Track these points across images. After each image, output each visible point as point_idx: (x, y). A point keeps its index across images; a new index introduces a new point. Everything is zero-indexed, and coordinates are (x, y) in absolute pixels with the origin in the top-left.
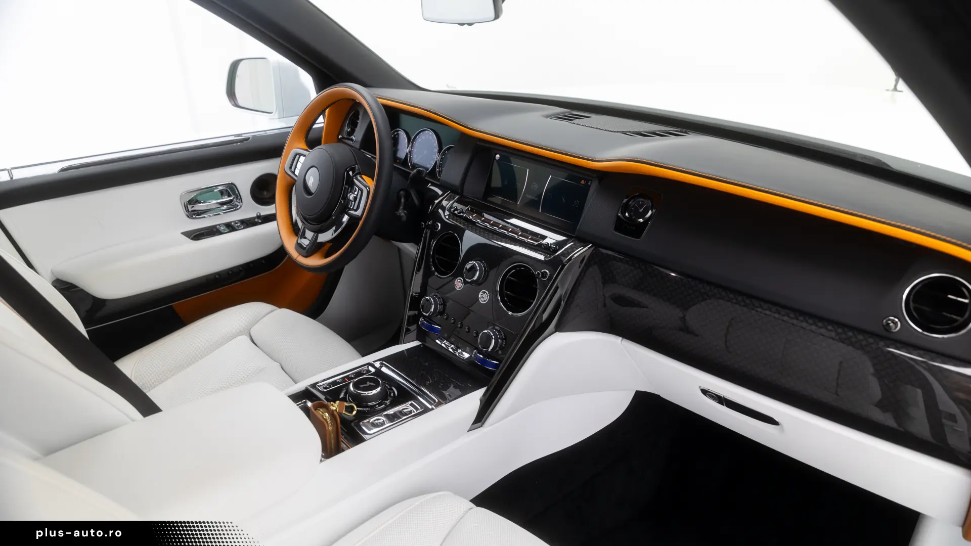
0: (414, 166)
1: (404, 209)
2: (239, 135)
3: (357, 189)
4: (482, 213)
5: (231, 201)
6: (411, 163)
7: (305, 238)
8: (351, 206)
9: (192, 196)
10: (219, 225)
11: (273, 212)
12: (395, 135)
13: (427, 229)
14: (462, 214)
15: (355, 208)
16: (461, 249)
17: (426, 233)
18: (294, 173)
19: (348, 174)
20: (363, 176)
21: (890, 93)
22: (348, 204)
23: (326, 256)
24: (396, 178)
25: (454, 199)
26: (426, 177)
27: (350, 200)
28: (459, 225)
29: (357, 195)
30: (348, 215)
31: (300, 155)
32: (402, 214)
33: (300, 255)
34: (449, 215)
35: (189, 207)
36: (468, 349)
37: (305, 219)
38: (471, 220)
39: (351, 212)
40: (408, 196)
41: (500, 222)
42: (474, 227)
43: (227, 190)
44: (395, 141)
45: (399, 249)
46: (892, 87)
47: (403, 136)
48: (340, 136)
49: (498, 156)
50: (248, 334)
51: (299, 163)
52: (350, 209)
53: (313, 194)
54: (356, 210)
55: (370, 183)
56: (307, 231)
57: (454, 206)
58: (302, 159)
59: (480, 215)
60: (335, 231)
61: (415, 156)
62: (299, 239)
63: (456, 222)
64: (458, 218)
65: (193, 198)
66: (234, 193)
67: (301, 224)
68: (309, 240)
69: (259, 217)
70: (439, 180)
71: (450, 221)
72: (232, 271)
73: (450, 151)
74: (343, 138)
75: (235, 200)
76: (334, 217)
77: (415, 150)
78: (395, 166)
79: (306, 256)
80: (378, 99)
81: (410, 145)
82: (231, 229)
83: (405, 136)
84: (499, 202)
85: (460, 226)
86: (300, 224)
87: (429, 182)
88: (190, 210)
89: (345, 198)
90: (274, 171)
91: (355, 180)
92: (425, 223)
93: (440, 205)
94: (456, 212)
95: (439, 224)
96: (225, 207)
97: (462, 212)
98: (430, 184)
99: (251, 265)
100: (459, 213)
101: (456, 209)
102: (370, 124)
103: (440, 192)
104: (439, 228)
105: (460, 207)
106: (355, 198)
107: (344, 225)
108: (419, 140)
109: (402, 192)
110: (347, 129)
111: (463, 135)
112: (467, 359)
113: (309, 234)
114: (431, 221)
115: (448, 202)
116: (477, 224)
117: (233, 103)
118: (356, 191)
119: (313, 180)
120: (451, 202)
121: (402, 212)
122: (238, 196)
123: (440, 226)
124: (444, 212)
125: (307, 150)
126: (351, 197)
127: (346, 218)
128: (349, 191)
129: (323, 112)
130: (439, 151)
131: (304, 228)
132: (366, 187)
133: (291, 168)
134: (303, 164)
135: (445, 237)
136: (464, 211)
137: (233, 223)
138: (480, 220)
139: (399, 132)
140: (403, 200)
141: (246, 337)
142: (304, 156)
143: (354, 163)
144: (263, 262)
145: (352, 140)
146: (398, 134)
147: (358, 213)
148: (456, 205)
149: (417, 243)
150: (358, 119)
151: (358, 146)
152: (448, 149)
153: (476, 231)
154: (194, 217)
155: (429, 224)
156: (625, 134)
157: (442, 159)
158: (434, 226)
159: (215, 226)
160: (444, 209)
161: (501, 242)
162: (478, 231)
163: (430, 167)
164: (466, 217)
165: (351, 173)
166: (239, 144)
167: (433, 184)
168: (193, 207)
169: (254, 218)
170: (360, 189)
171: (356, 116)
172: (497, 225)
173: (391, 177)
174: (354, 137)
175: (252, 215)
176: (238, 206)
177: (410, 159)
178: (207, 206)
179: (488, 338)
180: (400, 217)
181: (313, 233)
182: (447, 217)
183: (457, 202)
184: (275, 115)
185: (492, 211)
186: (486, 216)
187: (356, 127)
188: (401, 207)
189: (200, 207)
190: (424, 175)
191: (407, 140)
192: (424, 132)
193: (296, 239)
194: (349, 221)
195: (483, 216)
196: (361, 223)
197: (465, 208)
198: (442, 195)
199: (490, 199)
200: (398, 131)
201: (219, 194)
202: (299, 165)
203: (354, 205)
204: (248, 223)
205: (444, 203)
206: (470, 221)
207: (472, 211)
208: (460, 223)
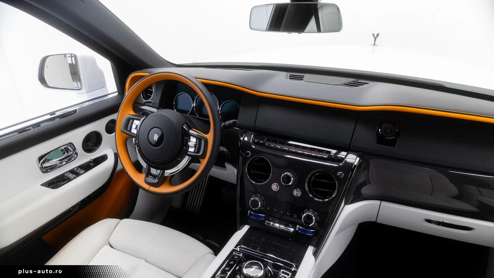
5: (71, 155)
10: (66, 173)
15: (196, 151)
18: (130, 131)
20: (194, 129)
21: (373, 46)
25: (252, 135)
27: (191, 146)
30: (190, 156)
31: (133, 119)
33: (151, 186)
35: (43, 165)
36: (291, 225)
37: (151, 162)
46: (373, 43)
50: (108, 244)
51: (133, 125)
54: (197, 153)
56: (151, 169)
58: (137, 122)
64: (262, 147)
67: (146, 164)
69: (91, 162)
75: (73, 154)
76: (179, 159)
79: (157, 187)
82: (76, 175)
88: (44, 167)
89: (186, 145)
95: (250, 152)
104: (250, 154)
106: (195, 145)
110: (142, 95)
112: (293, 231)
117: (45, 86)
120: (252, 137)
122: (74, 151)
128: (189, 140)
131: (149, 167)
133: (127, 128)
137: (75, 170)
141: (108, 246)
142: (138, 120)
145: (151, 103)
154: (48, 171)
156: (341, 85)
159: (63, 175)
169: (88, 163)
174: (152, 100)
176: (75, 157)
179: (309, 218)
181: (159, 170)
201: (61, 152)
204: (87, 167)
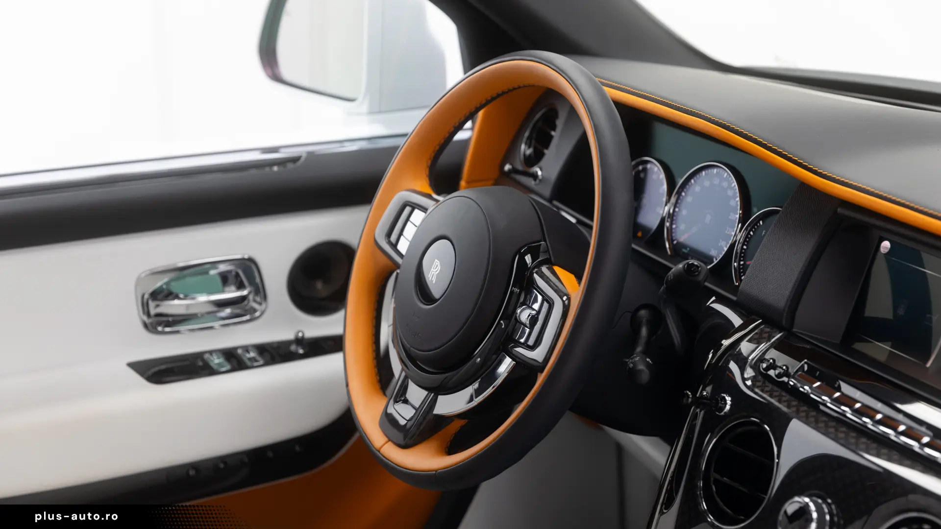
0: (680, 251)
1: (646, 353)
2: (274, 150)
3: (540, 298)
4: (838, 379)
5: (244, 298)
6: (671, 241)
7: (406, 401)
8: (521, 337)
9: (160, 282)
10: (211, 352)
11: (337, 330)
12: (638, 172)
13: (697, 407)
14: (785, 379)
15: (531, 342)
16: (778, 463)
17: (695, 416)
18: (394, 246)
19: (522, 261)
20: (557, 269)
22: (514, 331)
23: (451, 450)
24: (635, 276)
25: (769, 340)
26: (705, 281)
27: (522, 323)
28: (777, 404)
29: (539, 312)
30: (513, 357)
31: (414, 206)
32: (641, 367)
33: (390, 440)
34: (753, 379)
35: (152, 304)
37: (410, 358)
38: (806, 396)
39: (520, 350)
40: (657, 322)
41: (878, 406)
42: (814, 413)
43: (237, 275)
44: (639, 186)
45: (620, 449)
47: (656, 175)
48: (507, 167)
49: (886, 245)
51: (409, 224)
52: (518, 344)
53: (436, 300)
54: (532, 348)
55: (575, 288)
57: (767, 356)
58: (418, 216)
59: (831, 386)
60: (478, 392)
61: (682, 227)
62: (392, 401)
63: (771, 396)
64: (775, 388)
65: (161, 286)
66: (252, 282)
67: (400, 368)
68: (414, 407)
69: (299, 341)
70: (735, 290)
71: (756, 393)
72: (225, 463)
73: (768, 221)
74: (514, 171)
75: (251, 297)
76: (479, 359)
77: (683, 212)
78: (634, 250)
79: (404, 446)
80: (606, 89)
81: (673, 200)
82: (235, 363)
83: (662, 176)
84: (882, 358)
85: (778, 408)
86: (396, 366)
87: (713, 293)
88: (153, 311)
89: (511, 316)
90: (350, 237)
91: (535, 275)
92: (694, 393)
93: (733, 352)
94: (772, 373)
95: (728, 399)
96: (228, 311)
97: (786, 374)
98: (714, 298)
99: (270, 454)
100: (779, 376)
101: (773, 366)
102: (583, 144)
103: (737, 321)
104: (728, 407)
105: (782, 359)
106: (534, 320)
107: (499, 381)
108: (697, 187)
109: (643, 313)
110: (524, 149)
111: (804, 188)
113: (416, 394)
114: (709, 389)
115: (755, 346)
116: (822, 407)
117: (270, 72)
118: (536, 300)
119: (439, 268)
120: (763, 347)
121: (640, 363)
122: (260, 290)
123: (729, 402)
124: (742, 370)
125: (429, 196)
126: (524, 315)
127: (506, 365)
128: (522, 300)
129: (471, 116)
130: (743, 220)
131: (406, 378)
132: (560, 294)
133: (389, 235)
134: (420, 229)
135: (740, 430)
136: (792, 371)
137: (240, 351)
138: (830, 397)
139: (649, 166)
140: (644, 331)
142: (424, 209)
143: (538, 236)
144: (297, 448)
145: (535, 176)
146: (645, 170)
147: (538, 355)
148: (773, 354)
149: (670, 440)
150: (554, 128)
151: (547, 191)
152: (765, 216)
153: (817, 422)
154: (160, 329)
155: (702, 395)
157: (747, 240)
158: (716, 402)
159: (199, 356)
160: (742, 362)
161: (878, 456)
162: (821, 425)
163: (717, 252)
164: (794, 387)
165: (528, 259)
166: (275, 168)
167: (721, 300)
168: (157, 306)
169: (288, 343)
170: (546, 299)
171: (550, 121)
172: (872, 413)
173: (622, 277)
174: (541, 170)
175: (287, 335)
176: (255, 311)
177: (670, 230)
178: (188, 306)
180: (633, 373)
181: (425, 393)
182: (749, 383)
183: (777, 348)
184: (361, 105)
185: (860, 379)
186: (847, 389)
187: (547, 147)
188: (639, 349)
189: (175, 307)
190: (701, 277)
191: (665, 187)
192: (710, 171)
193: (383, 402)
194: (512, 372)
195: (839, 389)
196: (541, 378)
197: (794, 365)
198: (741, 328)
199: (858, 346)
200: (647, 162)
201: (219, 280)
202: (410, 231)
203: (527, 336)
204: (274, 354)
205: (745, 347)
206: (805, 398)
207: (810, 375)
208: (780, 401)
